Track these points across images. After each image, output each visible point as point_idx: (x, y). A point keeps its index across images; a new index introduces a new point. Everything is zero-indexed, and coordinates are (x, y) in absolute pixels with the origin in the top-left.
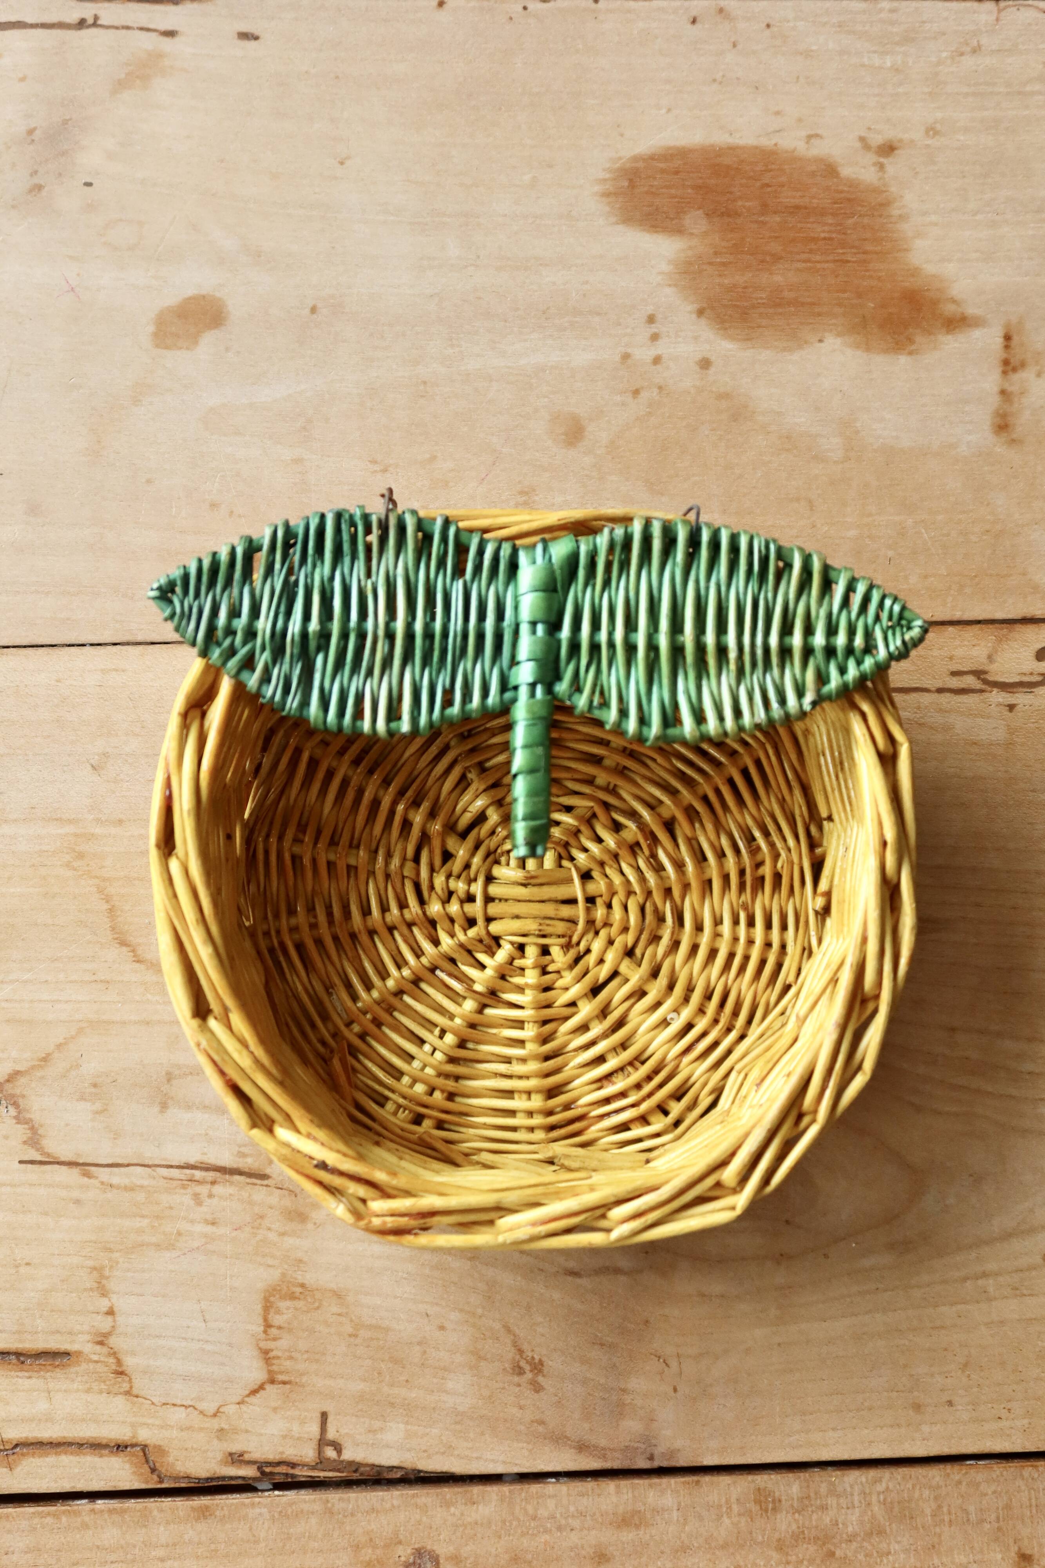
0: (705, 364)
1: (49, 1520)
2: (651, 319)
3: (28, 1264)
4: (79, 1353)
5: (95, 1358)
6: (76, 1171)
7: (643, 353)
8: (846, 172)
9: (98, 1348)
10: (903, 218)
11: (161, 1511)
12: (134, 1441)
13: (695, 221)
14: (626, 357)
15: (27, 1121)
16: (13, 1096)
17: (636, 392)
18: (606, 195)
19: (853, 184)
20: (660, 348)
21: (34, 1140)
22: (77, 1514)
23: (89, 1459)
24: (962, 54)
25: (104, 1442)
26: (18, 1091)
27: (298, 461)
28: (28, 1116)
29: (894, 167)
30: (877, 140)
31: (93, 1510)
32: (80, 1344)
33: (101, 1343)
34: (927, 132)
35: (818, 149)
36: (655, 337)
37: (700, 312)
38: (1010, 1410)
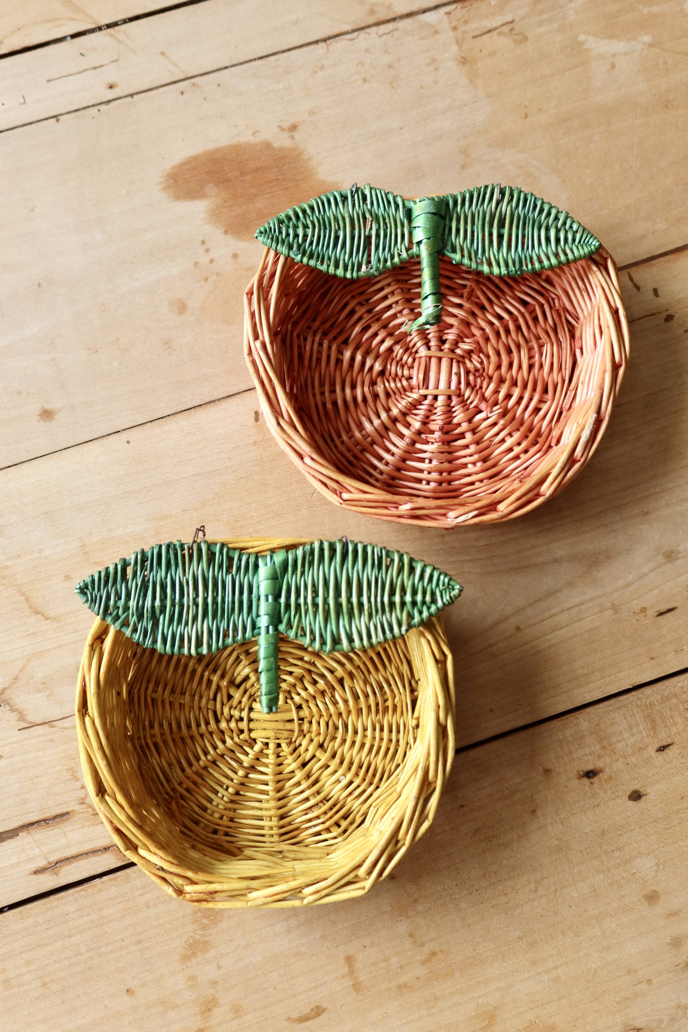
0: (235, 256)
1: (82, 893)
2: (203, 242)
3: (37, 777)
4: (73, 811)
5: (82, 811)
6: (46, 726)
7: (204, 259)
8: (276, 145)
9: (82, 806)
10: (310, 159)
11: (134, 872)
12: (112, 844)
13: (211, 189)
14: (196, 264)
15: (16, 710)
16: (6, 700)
17: (206, 279)
18: (165, 189)
19: (281, 149)
20: (211, 255)
21: (22, 718)
22: (95, 886)
23: (93, 859)
24: (316, 72)
25: (98, 849)
26: (7, 697)
27: (53, 360)
28: (16, 707)
29: (298, 135)
30: (286, 125)
31: (102, 882)
32: (73, 806)
33: (83, 803)
34: (310, 115)
35: (260, 138)
36: (207, 250)
37: (226, 232)
38: (520, 705)
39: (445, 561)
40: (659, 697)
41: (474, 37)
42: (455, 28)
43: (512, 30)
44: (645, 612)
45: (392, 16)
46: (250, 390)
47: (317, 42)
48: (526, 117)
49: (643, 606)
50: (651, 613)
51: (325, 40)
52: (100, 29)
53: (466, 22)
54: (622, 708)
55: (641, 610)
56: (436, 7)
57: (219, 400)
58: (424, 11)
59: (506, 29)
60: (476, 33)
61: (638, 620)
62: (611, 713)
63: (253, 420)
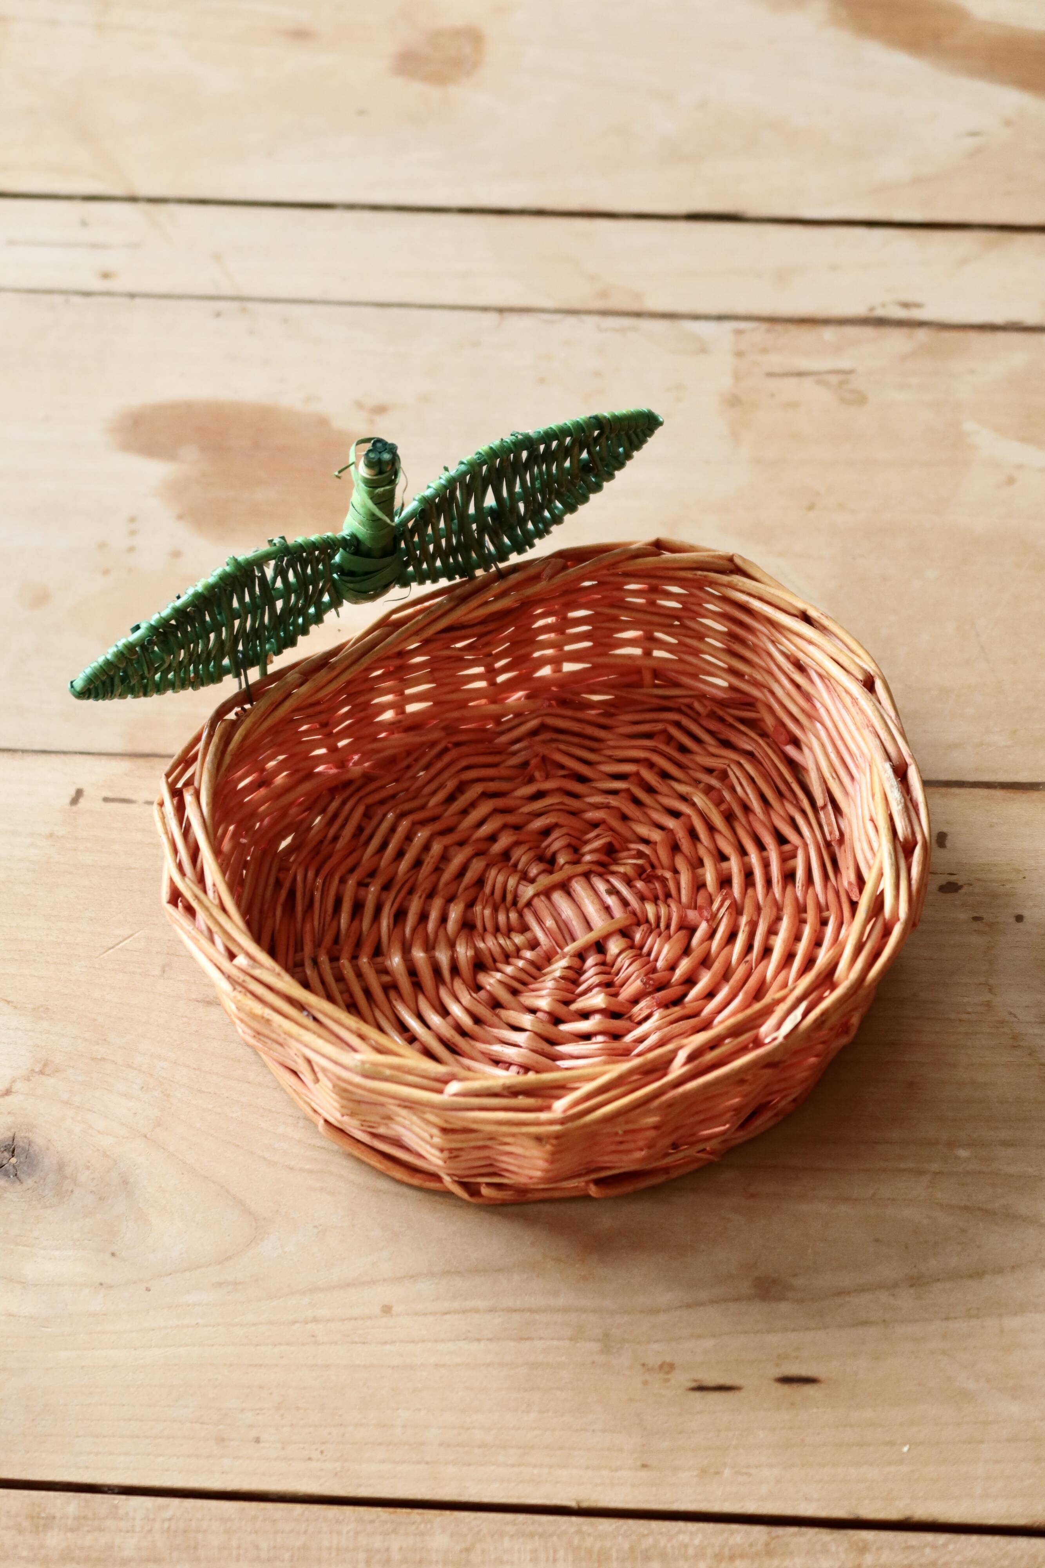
0: (176, 554)
2: (132, 520)
7: (119, 543)
8: (337, 424)
13: (190, 453)
14: (102, 545)
17: (106, 572)
18: (111, 430)
19: (342, 433)
20: (136, 541)
24: (462, 347)
30: (371, 402)
34: (419, 400)
35: (314, 408)
36: (133, 533)
37: (180, 517)
38: (322, 1452)
39: (299, 1141)
40: (626, 1546)
41: (770, 375)
42: (740, 354)
43: (842, 383)
44: (668, 1373)
45: (635, 307)
46: (89, 754)
47: (485, 309)
48: (811, 508)
49: (668, 1359)
50: (683, 1378)
51: (501, 310)
52: (133, 199)
53: (765, 351)
54: (537, 1538)
55: (661, 1367)
56: (720, 318)
57: (24, 751)
58: (696, 317)
59: (834, 379)
60: (777, 369)
61: (645, 1383)
62: (506, 1539)
63: (68, 800)
